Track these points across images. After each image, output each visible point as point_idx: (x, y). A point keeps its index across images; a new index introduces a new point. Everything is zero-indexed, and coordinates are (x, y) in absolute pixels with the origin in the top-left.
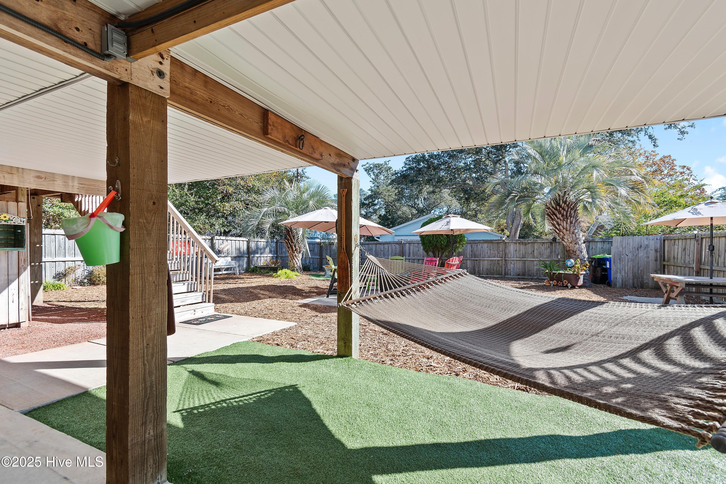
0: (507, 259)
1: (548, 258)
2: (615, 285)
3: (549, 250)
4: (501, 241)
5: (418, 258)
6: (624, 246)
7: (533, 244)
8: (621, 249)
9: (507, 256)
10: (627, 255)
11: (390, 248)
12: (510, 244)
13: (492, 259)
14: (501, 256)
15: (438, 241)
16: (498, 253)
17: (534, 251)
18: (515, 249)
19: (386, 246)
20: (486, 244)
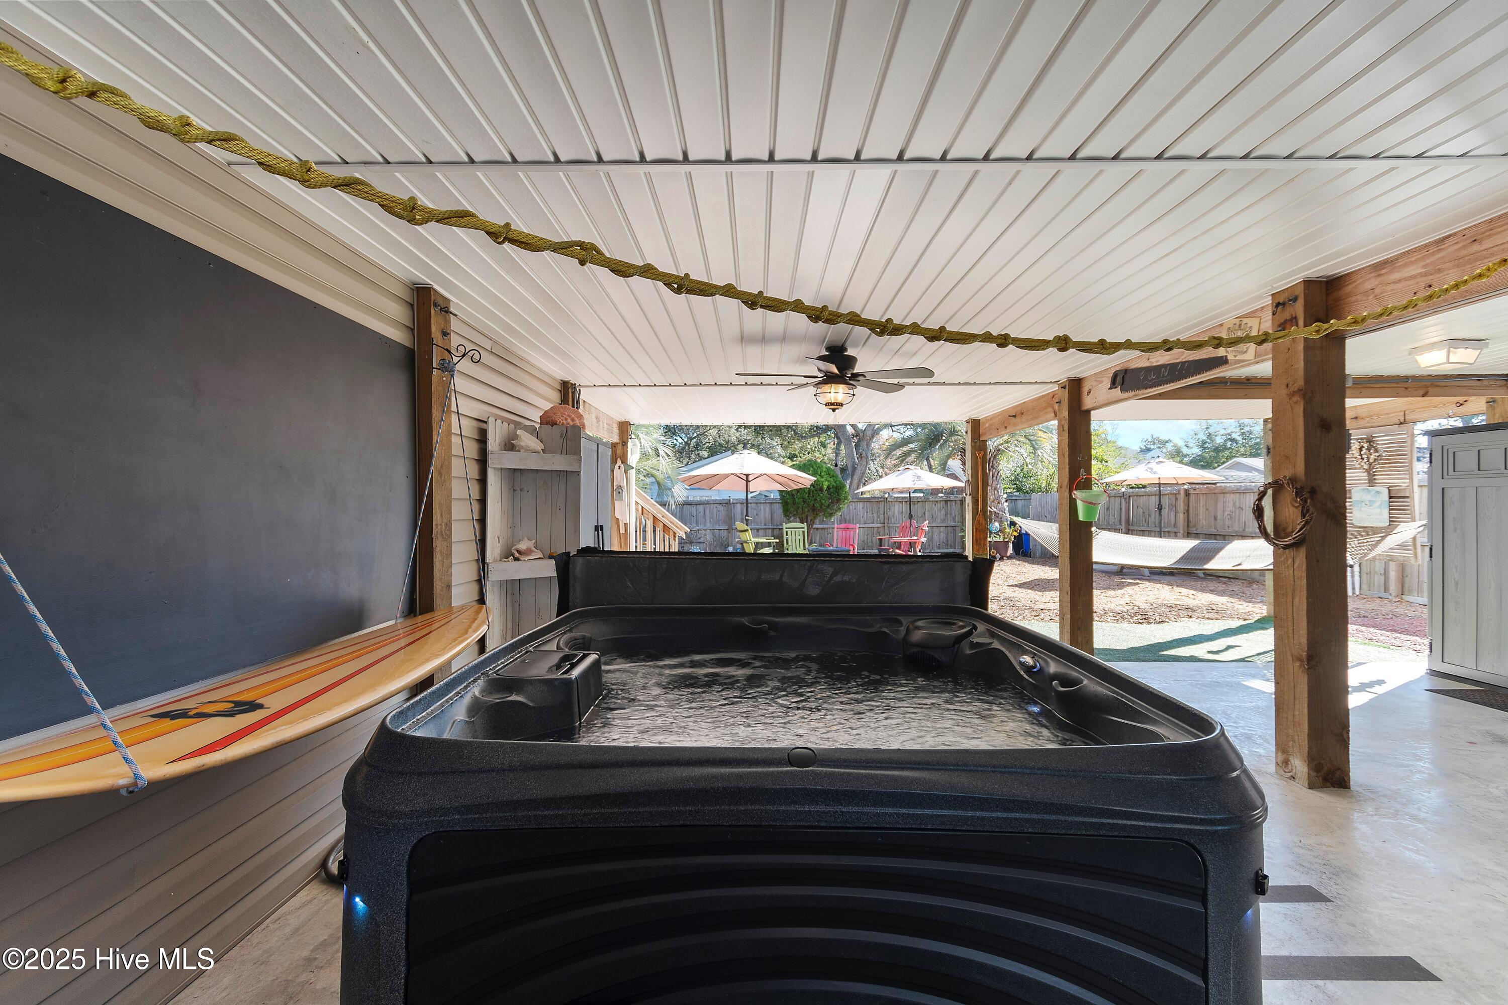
0: (891, 525)
1: (942, 522)
2: (1035, 554)
3: (943, 512)
4: (882, 499)
5: (758, 527)
6: (1043, 505)
7: (924, 503)
8: (1039, 509)
9: (890, 522)
10: (1046, 517)
11: (707, 511)
12: (893, 503)
13: (871, 525)
14: (882, 521)
15: (816, 500)
16: (879, 517)
17: (924, 514)
18: (901, 510)
19: (701, 508)
20: (861, 504)
